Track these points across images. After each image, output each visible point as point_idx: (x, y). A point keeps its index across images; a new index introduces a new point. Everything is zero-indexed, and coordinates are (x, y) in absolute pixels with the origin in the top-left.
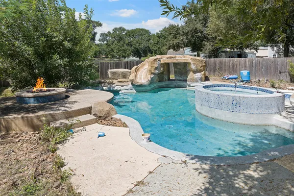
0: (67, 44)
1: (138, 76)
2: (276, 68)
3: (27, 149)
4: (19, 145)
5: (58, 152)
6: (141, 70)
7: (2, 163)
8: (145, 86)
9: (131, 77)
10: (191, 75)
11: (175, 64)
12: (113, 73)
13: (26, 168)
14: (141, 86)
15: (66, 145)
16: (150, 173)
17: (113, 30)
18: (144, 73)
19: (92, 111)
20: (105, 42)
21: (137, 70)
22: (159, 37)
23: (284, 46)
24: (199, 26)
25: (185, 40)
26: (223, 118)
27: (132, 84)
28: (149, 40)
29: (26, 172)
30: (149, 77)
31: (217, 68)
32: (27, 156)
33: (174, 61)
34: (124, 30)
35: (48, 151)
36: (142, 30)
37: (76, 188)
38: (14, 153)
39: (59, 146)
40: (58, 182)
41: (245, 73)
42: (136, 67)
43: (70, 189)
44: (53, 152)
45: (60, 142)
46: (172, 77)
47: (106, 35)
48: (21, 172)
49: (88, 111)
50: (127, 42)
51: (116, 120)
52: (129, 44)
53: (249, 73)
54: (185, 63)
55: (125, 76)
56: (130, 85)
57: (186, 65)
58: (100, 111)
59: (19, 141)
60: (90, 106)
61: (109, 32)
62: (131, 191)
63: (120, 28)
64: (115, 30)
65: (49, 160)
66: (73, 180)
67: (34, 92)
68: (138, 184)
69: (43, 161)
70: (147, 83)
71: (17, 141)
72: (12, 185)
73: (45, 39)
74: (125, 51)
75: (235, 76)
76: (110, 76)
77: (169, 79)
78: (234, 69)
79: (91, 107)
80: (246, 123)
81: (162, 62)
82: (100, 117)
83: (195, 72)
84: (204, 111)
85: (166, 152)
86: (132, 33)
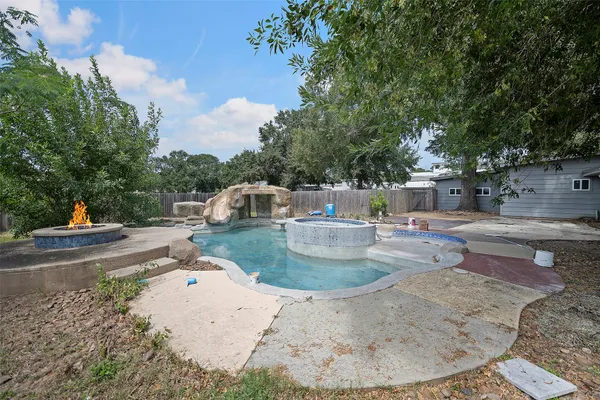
0: (122, 157)
1: (214, 212)
2: (358, 202)
3: (74, 316)
4: (55, 312)
5: (132, 312)
6: (218, 203)
7: (30, 343)
8: (223, 225)
9: (206, 212)
10: (275, 211)
11: (258, 196)
12: (182, 208)
13: (81, 344)
14: (219, 224)
15: (141, 301)
16: (276, 317)
17: (171, 154)
18: (221, 208)
19: (170, 252)
20: (160, 171)
21: (213, 204)
22: (230, 167)
23: (358, 182)
24: (278, 154)
25: (262, 171)
26: (320, 255)
27: (207, 222)
28: (217, 170)
29: (84, 350)
30: (229, 213)
31: (300, 201)
32: (77, 325)
33: (257, 192)
34: (185, 155)
35: (116, 312)
36: (208, 156)
37: (181, 354)
38: (49, 325)
39: (131, 304)
40: (151, 352)
41: (330, 206)
42: (210, 199)
43: (173, 358)
44: (124, 313)
45: (131, 299)
46: (254, 214)
47: (161, 160)
48: (73, 352)
49: (164, 252)
50: (189, 172)
51: (204, 263)
52: (193, 175)
53: (334, 207)
54: (268, 195)
55: (197, 211)
56: (205, 224)
57: (270, 197)
58: (181, 252)
59: (53, 307)
60: (166, 244)
61: (165, 157)
62: (260, 343)
63: (180, 152)
64: (173, 154)
65: (120, 325)
66: (174, 345)
67: (71, 229)
68: (266, 333)
69: (111, 328)
70: (226, 221)
71: (49, 306)
72: (66, 372)
73: (85, 145)
74: (186, 184)
75: (318, 212)
76: (176, 211)
77: (250, 217)
78: (317, 204)
79: (168, 247)
80: (343, 258)
81: (243, 193)
82: (181, 261)
83: (280, 205)
84: (299, 249)
85: (283, 291)
86: (195, 160)
